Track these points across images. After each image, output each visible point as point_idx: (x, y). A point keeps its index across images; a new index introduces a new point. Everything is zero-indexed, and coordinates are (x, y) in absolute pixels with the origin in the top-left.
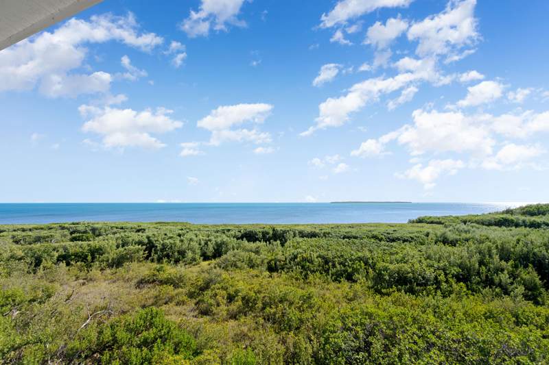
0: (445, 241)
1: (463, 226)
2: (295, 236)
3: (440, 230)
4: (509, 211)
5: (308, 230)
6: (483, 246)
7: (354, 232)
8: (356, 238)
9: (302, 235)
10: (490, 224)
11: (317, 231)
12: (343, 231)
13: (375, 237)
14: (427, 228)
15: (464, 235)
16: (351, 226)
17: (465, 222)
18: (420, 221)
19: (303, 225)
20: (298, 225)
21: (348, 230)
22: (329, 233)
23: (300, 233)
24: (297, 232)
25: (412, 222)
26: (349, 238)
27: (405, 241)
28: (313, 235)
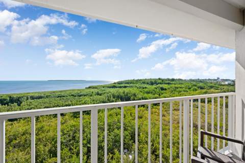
0: (98, 94)
1: (103, 89)
2: (27, 99)
3: (96, 90)
4: (115, 83)
5: (37, 95)
6: (109, 95)
7: (63, 94)
8: (64, 96)
9: (32, 98)
10: (110, 88)
11: (42, 95)
12: (57, 94)
13: (72, 95)
14: (92, 90)
15: (104, 92)
16: (61, 92)
17: (104, 87)
18: (90, 88)
19: (32, 93)
20: (29, 93)
21: (59, 93)
22: (49, 96)
23: (31, 97)
24: (29, 97)
25: (86, 88)
26: (61, 97)
27: (85, 96)
28: (40, 97)
